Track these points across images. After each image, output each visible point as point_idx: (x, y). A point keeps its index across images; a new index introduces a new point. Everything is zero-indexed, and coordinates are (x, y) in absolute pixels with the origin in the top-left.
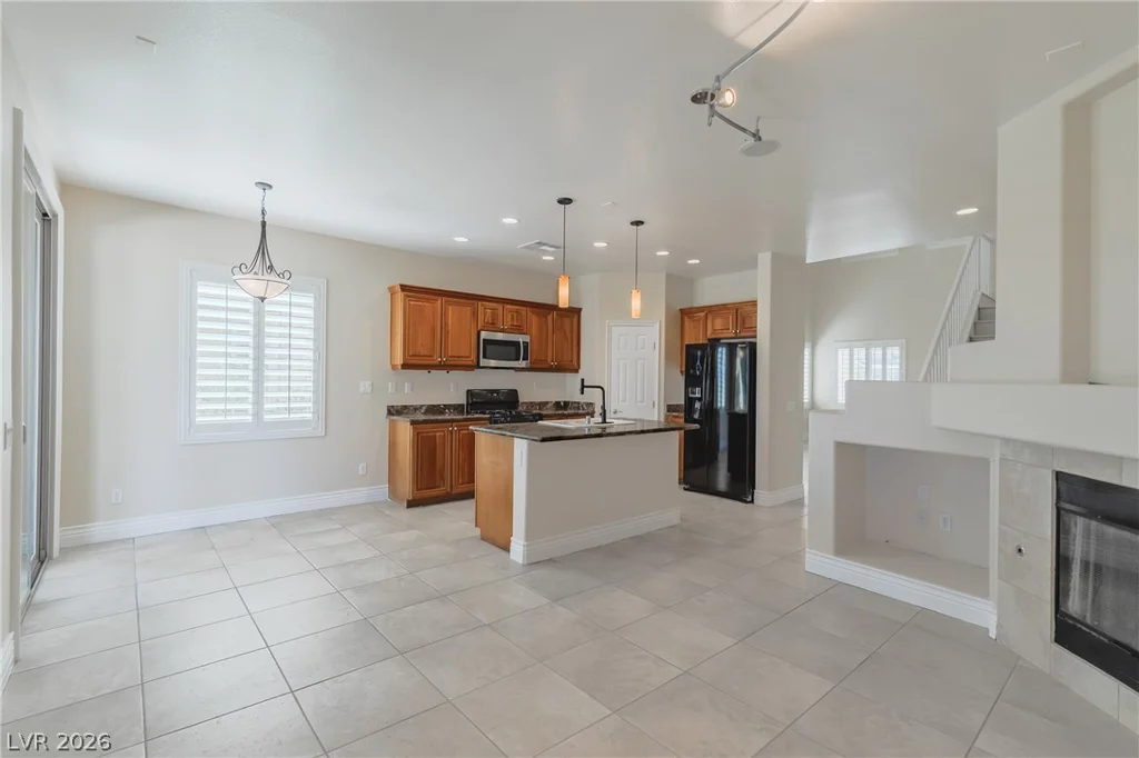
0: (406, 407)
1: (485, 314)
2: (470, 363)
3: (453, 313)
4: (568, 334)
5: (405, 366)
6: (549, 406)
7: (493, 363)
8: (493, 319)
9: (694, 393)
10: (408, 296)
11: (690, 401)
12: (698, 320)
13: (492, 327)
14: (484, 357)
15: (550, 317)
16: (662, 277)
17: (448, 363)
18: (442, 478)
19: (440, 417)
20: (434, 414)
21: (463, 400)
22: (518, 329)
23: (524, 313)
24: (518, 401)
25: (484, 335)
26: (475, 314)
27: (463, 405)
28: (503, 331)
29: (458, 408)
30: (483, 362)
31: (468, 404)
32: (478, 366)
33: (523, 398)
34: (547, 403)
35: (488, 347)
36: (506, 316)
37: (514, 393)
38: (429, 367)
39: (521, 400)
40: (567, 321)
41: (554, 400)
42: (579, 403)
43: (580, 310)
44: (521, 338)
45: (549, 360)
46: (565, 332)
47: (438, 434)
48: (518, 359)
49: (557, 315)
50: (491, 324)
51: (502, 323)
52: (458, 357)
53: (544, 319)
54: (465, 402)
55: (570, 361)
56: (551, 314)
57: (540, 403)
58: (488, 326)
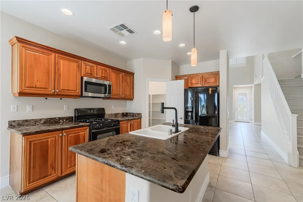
0: (27, 121)
1: (86, 68)
2: (76, 94)
3: (63, 64)
5: (21, 94)
6: (119, 115)
7: (90, 94)
8: (91, 72)
9: (188, 109)
10: (23, 47)
11: (186, 112)
13: (91, 75)
14: (86, 91)
15: (121, 75)
16: (170, 62)
17: (59, 93)
18: (53, 168)
22: (105, 78)
23: (108, 71)
24: (105, 114)
25: (85, 79)
26: (79, 67)
27: (73, 117)
28: (97, 78)
30: (85, 94)
31: (75, 117)
32: (82, 96)
33: (107, 112)
35: (88, 86)
36: (99, 71)
38: (46, 96)
39: (106, 113)
40: (128, 78)
41: (122, 112)
42: (133, 113)
43: (134, 73)
44: (107, 83)
45: (121, 94)
46: (128, 83)
47: (49, 140)
48: (105, 93)
49: (124, 74)
50: (90, 74)
51: (96, 74)
52: (68, 90)
53: (118, 75)
54: (73, 115)
55: (130, 95)
56: (121, 74)
57: (116, 114)
58: (88, 74)
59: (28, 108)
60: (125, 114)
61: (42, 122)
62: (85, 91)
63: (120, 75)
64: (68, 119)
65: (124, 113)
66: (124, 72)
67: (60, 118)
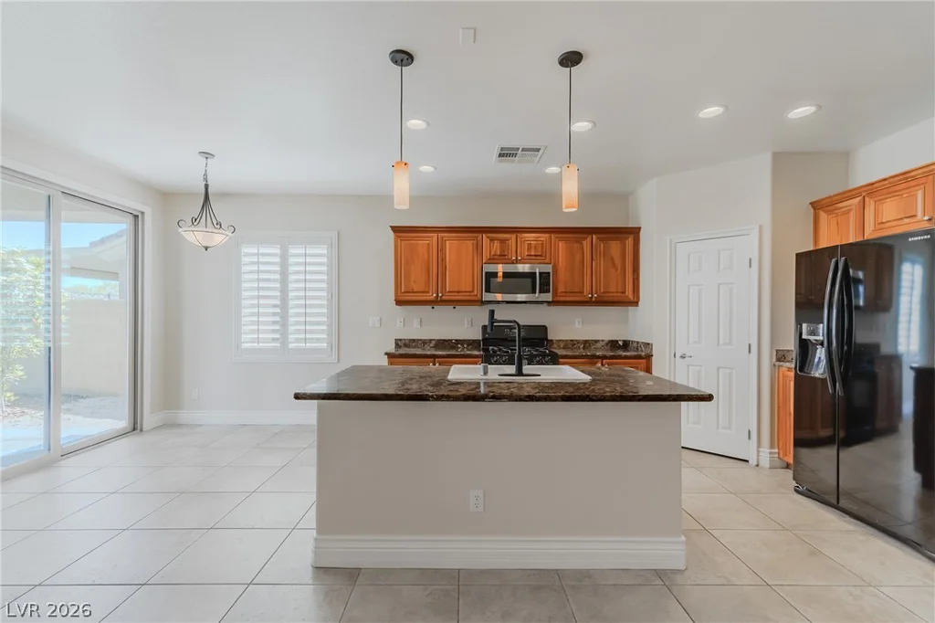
0: (414, 340)
1: (492, 247)
3: (451, 248)
4: (618, 261)
5: (398, 302)
6: (599, 345)
7: (499, 297)
8: (502, 250)
9: (813, 333)
10: (399, 237)
11: (805, 348)
12: (848, 212)
13: (502, 258)
14: (489, 290)
17: (444, 298)
19: (453, 352)
20: (444, 348)
21: (479, 336)
22: (536, 259)
25: (487, 268)
26: (478, 248)
27: (479, 340)
28: (517, 262)
29: (472, 344)
30: (486, 297)
31: (483, 340)
32: (483, 301)
33: (556, 335)
34: (596, 341)
35: (493, 280)
36: (521, 246)
37: (544, 329)
39: (553, 337)
40: (615, 247)
41: (607, 338)
43: (639, 229)
44: (538, 269)
45: (587, 288)
46: (612, 259)
48: (534, 292)
49: (598, 238)
50: (500, 255)
51: (514, 254)
52: (458, 292)
53: (576, 245)
54: (481, 338)
55: (624, 292)
56: (589, 239)
57: (586, 342)
58: (496, 257)
59: (416, 323)
60: (621, 343)
61: (431, 345)
62: (486, 291)
63: (585, 242)
64: (471, 344)
65: (617, 341)
66: (595, 233)
67: (458, 341)
